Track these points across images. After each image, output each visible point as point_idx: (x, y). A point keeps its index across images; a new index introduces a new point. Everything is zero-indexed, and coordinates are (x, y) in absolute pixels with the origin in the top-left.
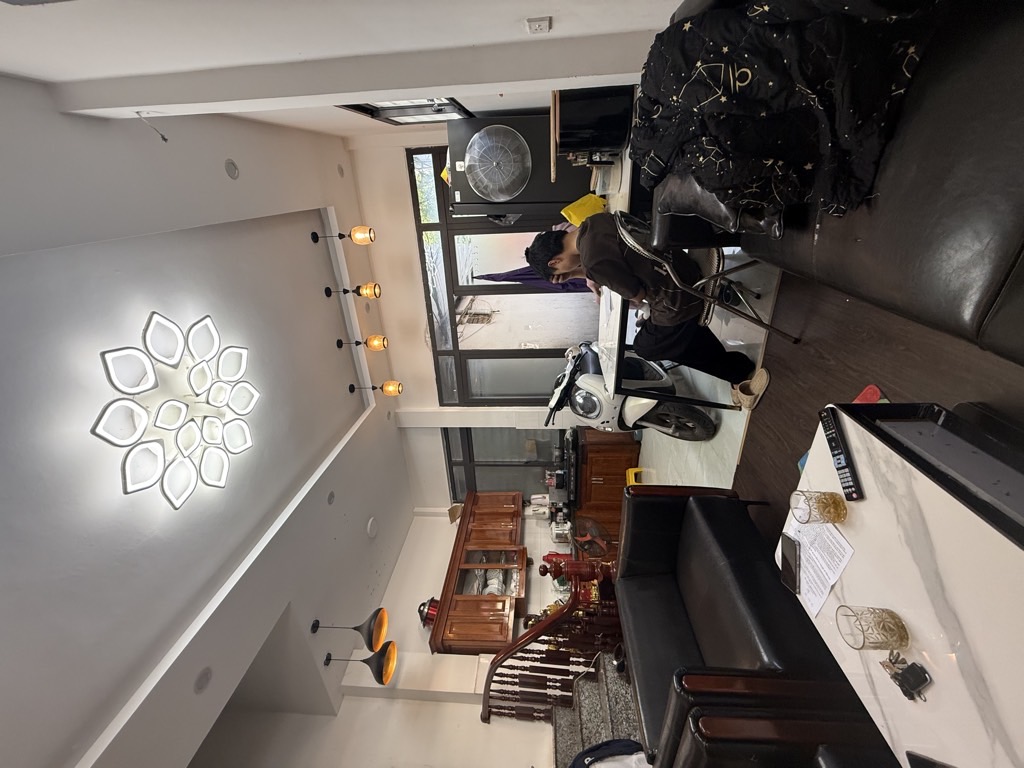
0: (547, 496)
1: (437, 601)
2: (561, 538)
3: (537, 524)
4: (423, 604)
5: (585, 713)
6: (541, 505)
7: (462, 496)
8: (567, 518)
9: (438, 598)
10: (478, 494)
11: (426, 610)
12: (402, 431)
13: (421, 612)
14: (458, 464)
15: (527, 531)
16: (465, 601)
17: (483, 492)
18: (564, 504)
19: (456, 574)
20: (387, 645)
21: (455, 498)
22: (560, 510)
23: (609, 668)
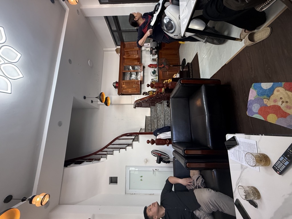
0: (149, 44)
1: (117, 82)
2: (154, 60)
3: (146, 53)
4: (114, 83)
5: (158, 111)
6: (147, 47)
7: (119, 43)
8: (156, 53)
9: (118, 81)
10: (125, 43)
11: (115, 85)
12: (87, 19)
13: (114, 85)
14: (115, 31)
15: (143, 55)
16: (126, 82)
17: (127, 42)
18: (155, 47)
19: (122, 74)
20: (106, 98)
21: (117, 45)
22: (154, 49)
23: (165, 104)
